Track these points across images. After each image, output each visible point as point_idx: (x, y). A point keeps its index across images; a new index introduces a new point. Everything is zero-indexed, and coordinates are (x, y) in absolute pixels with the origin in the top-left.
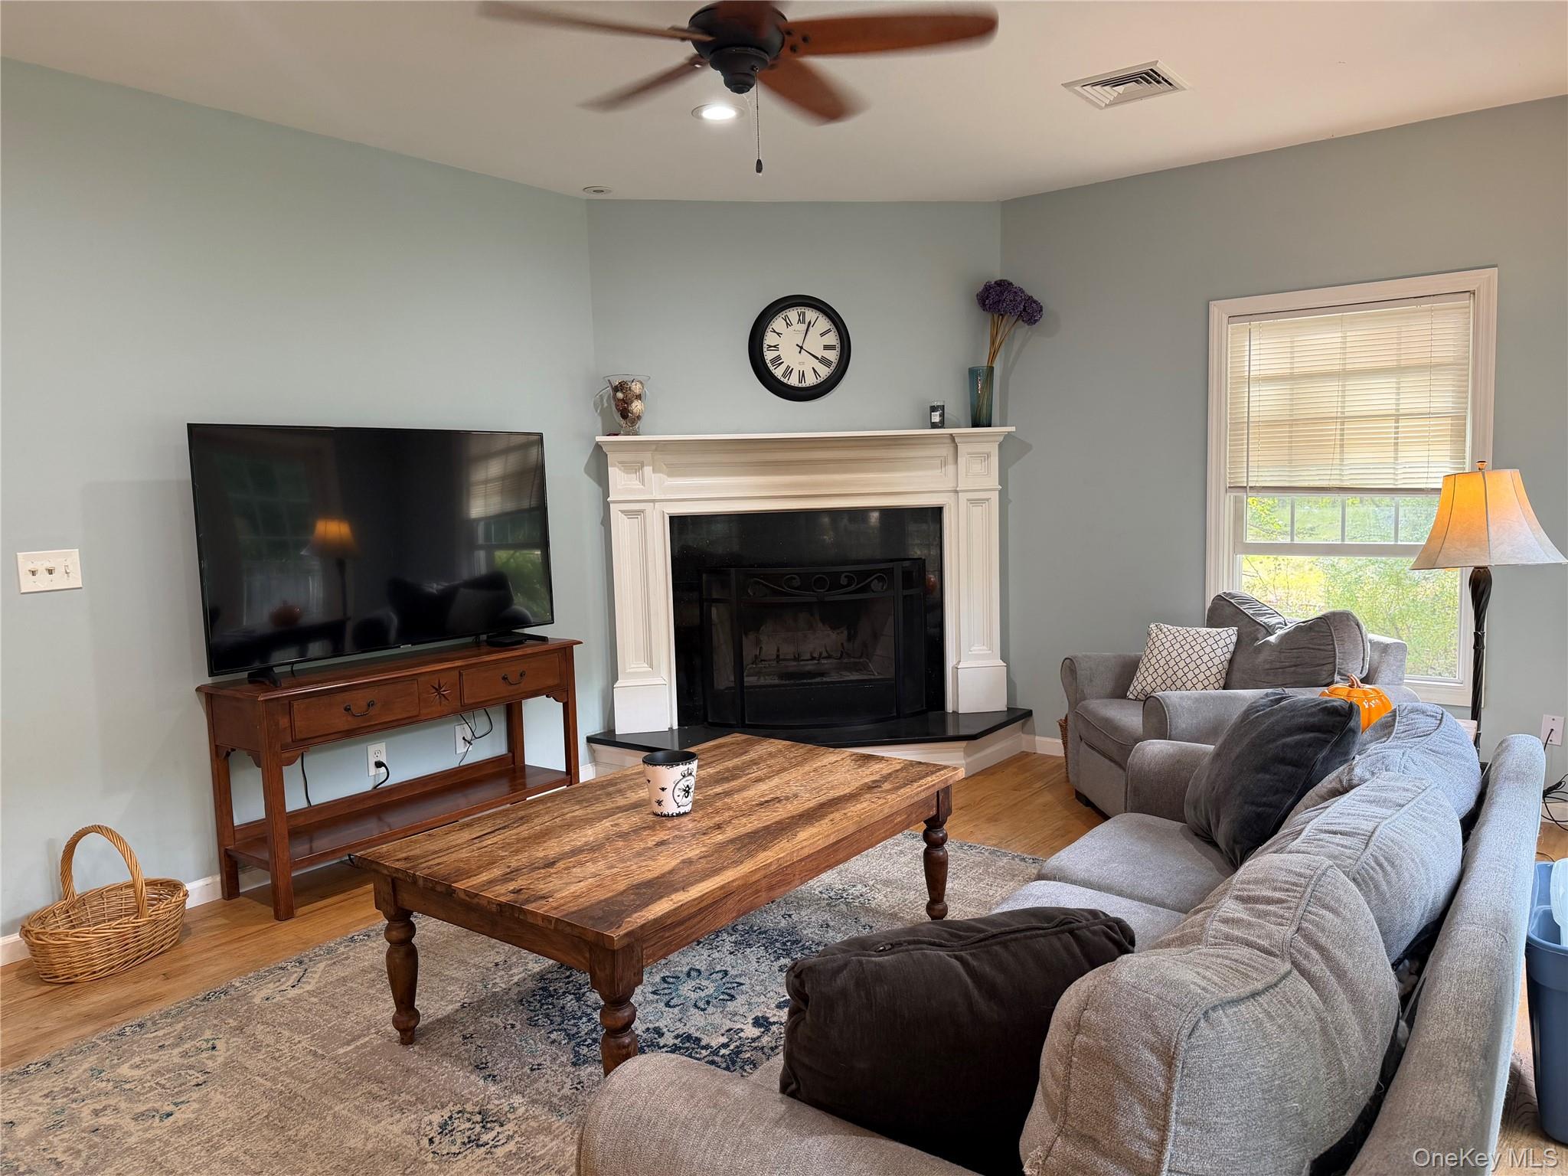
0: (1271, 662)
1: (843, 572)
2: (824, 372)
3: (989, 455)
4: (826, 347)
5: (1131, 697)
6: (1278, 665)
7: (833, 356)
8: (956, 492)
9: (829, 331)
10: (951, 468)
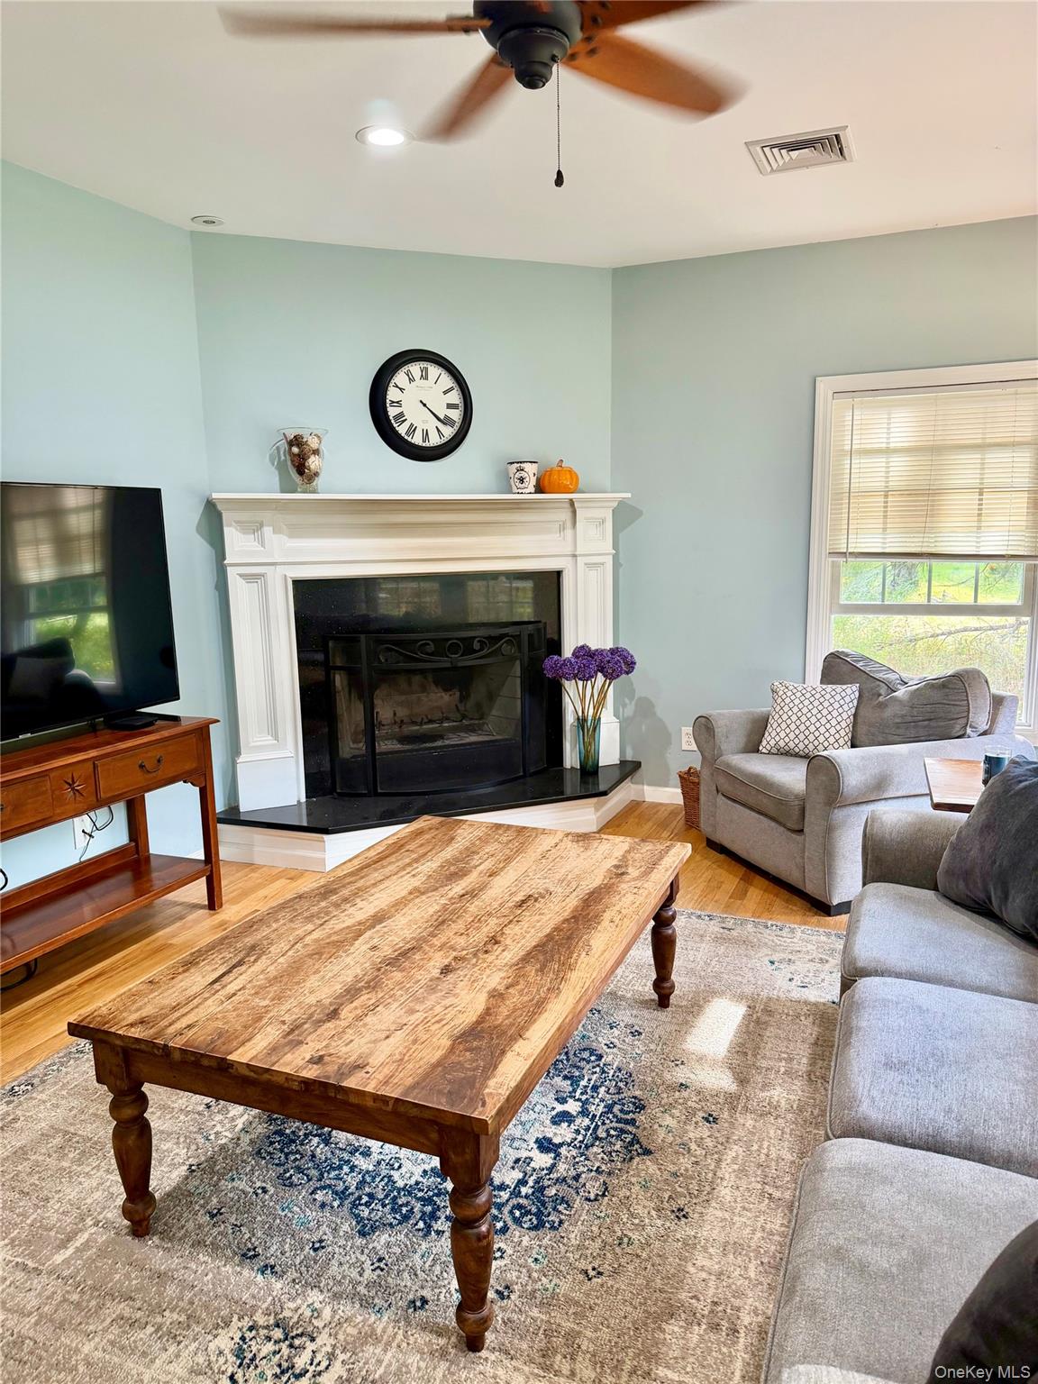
0: (903, 716)
1: (475, 637)
2: (448, 432)
3: (604, 521)
4: (450, 406)
5: (764, 751)
6: (910, 719)
7: (456, 415)
8: (575, 556)
9: (451, 389)
10: (569, 532)
